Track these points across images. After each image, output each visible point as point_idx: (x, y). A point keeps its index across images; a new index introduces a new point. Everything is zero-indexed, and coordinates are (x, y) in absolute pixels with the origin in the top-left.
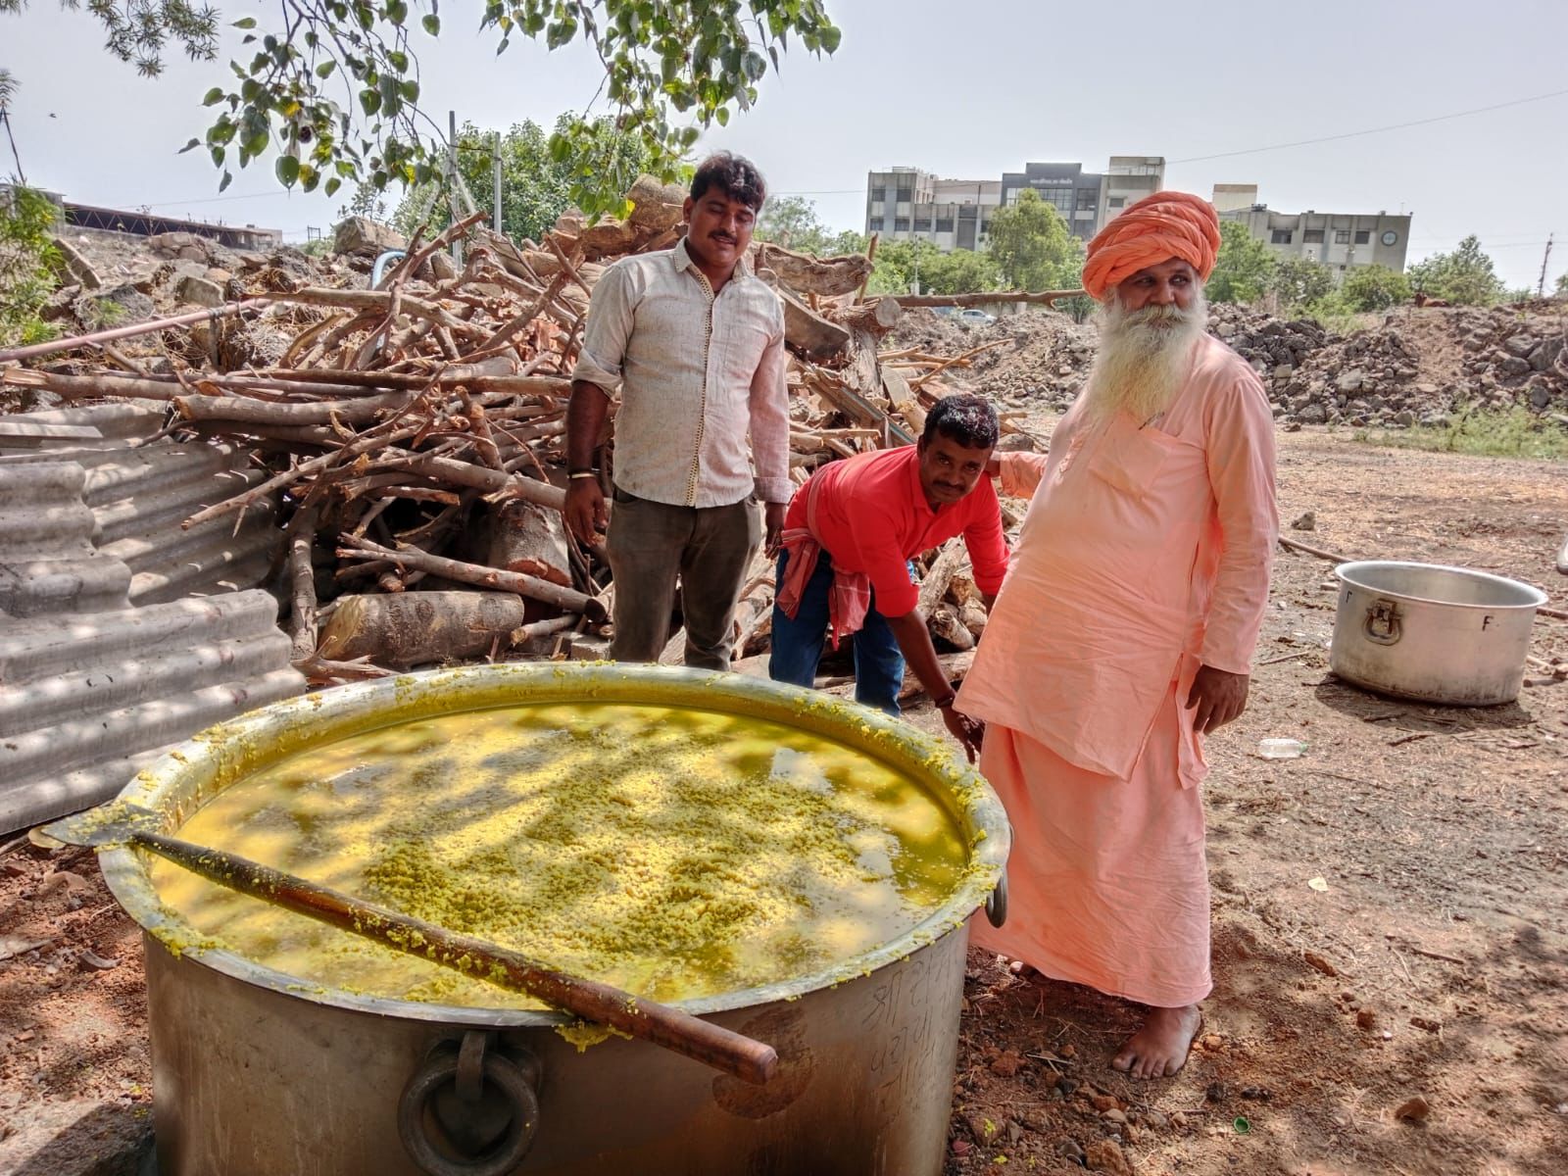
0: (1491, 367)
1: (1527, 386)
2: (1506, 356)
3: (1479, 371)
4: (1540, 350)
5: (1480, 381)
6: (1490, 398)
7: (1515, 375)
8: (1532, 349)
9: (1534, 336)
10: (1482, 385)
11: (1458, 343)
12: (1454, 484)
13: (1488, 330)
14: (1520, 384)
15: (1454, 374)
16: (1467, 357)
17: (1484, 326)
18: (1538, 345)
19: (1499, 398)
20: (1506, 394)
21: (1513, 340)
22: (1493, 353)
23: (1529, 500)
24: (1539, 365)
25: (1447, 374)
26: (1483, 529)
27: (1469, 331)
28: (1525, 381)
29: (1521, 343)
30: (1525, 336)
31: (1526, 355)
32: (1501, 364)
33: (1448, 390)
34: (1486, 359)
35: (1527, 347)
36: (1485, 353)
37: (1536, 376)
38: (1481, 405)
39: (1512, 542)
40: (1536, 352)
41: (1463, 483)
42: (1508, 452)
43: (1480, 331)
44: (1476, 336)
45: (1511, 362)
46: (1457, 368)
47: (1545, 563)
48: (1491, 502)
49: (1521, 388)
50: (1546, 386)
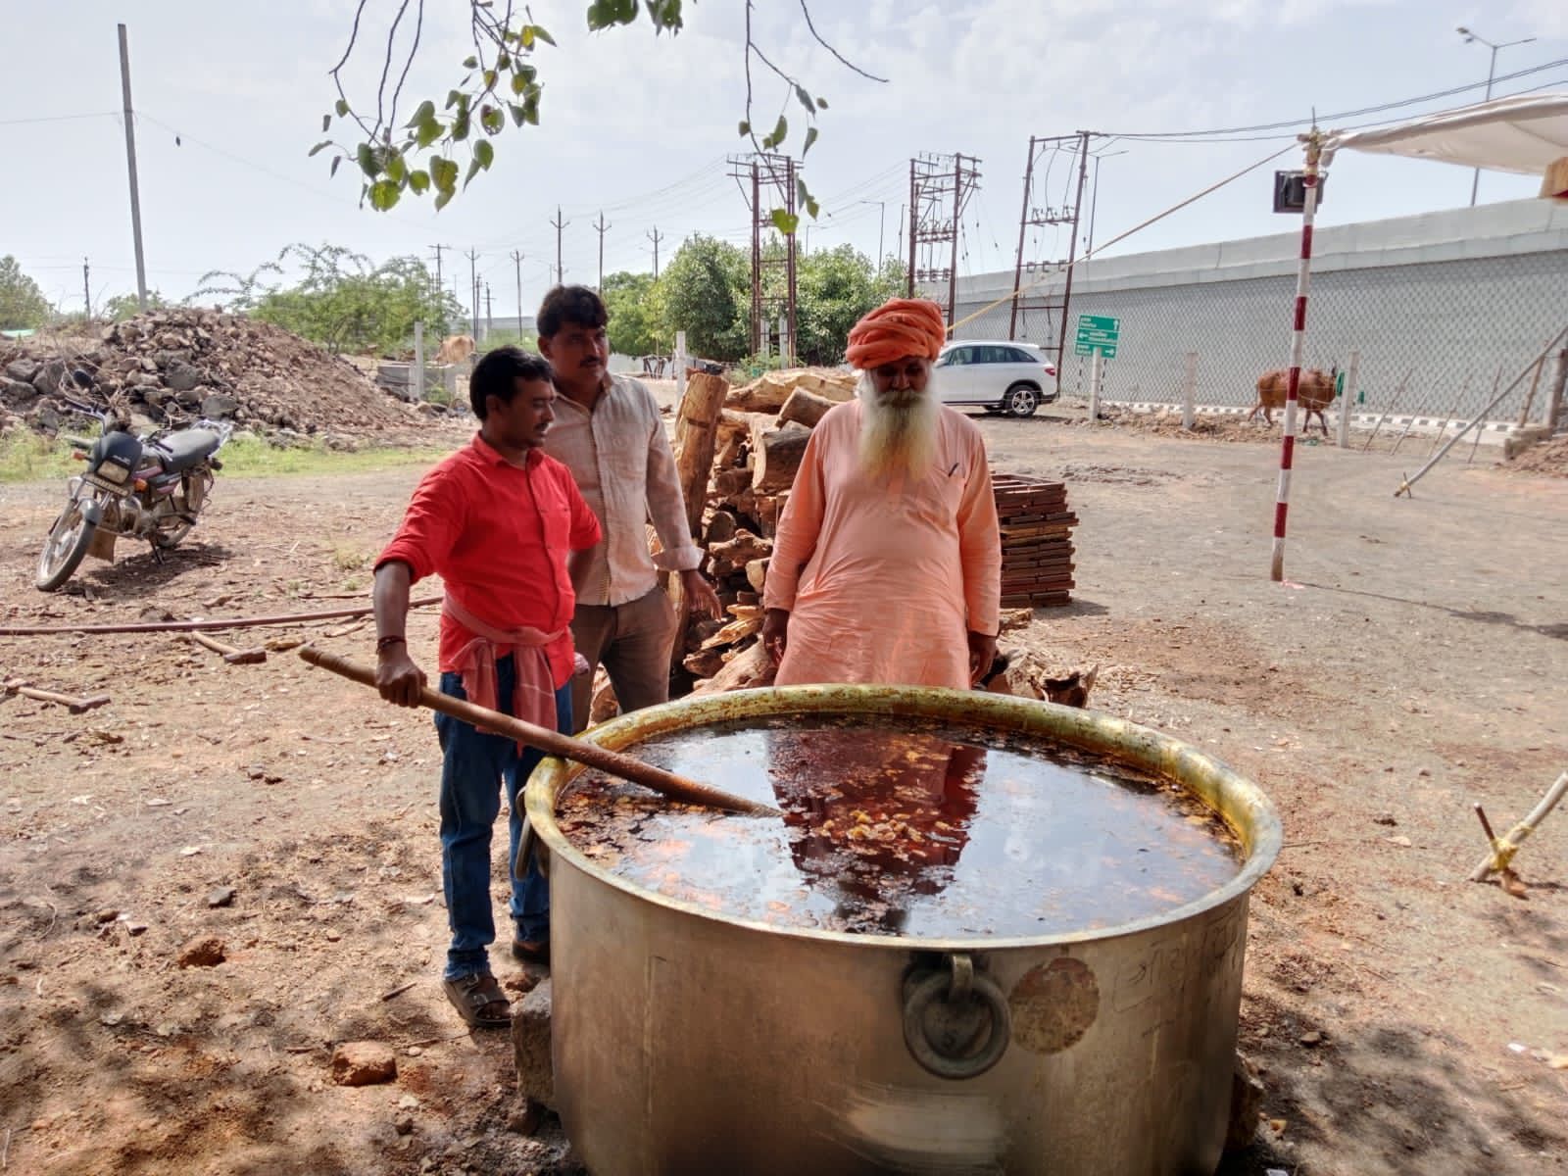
1: (37, 410)
2: (11, 381)
4: (42, 374)
7: (25, 399)
8: (35, 374)
9: (36, 360)
14: (30, 409)
18: (40, 369)
19: (11, 424)
20: (17, 419)
21: (14, 366)
24: (45, 386)
28: (34, 405)
29: (24, 368)
30: (27, 360)
31: (30, 379)
32: (6, 391)
35: (30, 372)
37: (44, 399)
40: (39, 376)
42: (19, 477)
45: (16, 387)
49: (32, 413)
50: (56, 409)
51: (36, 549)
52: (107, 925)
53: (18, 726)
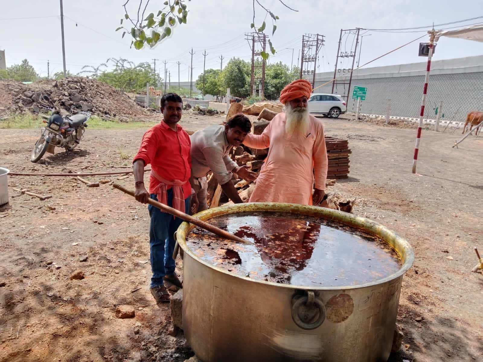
0: (21, 101)
1: (32, 107)
2: (25, 98)
3: (17, 103)
4: (34, 96)
5: (18, 105)
6: (22, 111)
7: (29, 103)
8: (32, 96)
9: (33, 91)
10: (19, 107)
11: (9, 94)
12: (6, 139)
13: (18, 90)
14: (31, 106)
15: (10, 103)
16: (13, 98)
17: (17, 88)
18: (34, 94)
19: (25, 111)
20: (27, 109)
21: (26, 93)
22: (21, 97)
23: (28, 141)
24: (35, 100)
25: (7, 103)
26: (11, 152)
27: (12, 90)
29: (29, 94)
30: (30, 91)
31: (31, 97)
32: (24, 100)
33: (9, 109)
34: (19, 99)
35: (31, 95)
36: (18, 97)
37: (35, 103)
38: (19, 113)
39: (19, 155)
40: (33, 96)
41: (9, 138)
42: (27, 127)
43: (15, 90)
44: (15, 91)
45: (26, 100)
46: (10, 101)
47: (28, 160)
48: (16, 143)
49: (31, 107)
50: (38, 106)
51: (31, 150)
52: (49, 266)
53: (24, 203)
